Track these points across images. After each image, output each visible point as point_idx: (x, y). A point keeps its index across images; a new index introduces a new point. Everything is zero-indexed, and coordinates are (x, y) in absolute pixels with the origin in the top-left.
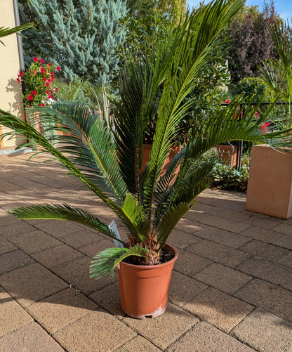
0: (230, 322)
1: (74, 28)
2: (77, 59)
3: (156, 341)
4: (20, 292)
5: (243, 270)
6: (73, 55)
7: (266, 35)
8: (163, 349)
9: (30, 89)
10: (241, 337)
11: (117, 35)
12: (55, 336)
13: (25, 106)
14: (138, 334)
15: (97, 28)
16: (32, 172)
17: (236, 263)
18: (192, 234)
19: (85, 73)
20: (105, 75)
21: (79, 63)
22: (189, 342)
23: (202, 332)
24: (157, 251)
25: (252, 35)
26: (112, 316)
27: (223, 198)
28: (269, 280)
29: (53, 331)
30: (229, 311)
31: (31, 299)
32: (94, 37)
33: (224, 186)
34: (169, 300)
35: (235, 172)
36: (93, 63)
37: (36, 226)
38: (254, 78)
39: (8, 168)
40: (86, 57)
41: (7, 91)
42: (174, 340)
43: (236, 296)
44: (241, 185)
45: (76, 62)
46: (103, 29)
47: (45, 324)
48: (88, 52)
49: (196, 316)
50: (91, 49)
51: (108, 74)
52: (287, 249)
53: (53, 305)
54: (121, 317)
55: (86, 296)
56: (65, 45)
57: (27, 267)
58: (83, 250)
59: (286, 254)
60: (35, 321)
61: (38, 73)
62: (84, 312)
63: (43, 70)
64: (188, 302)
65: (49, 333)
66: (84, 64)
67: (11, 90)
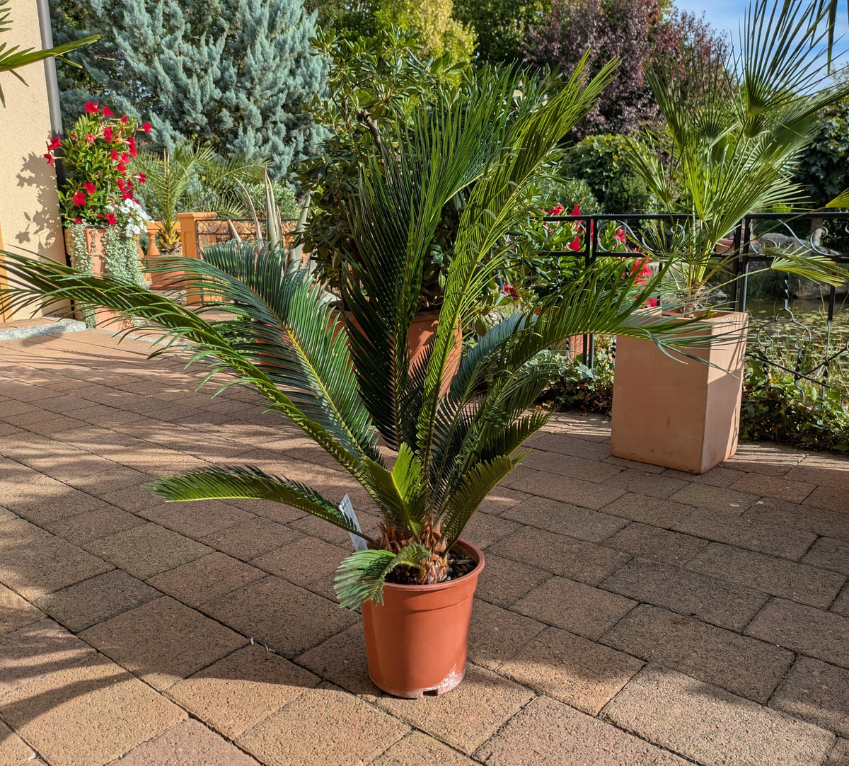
0: (599, 694)
1: (172, 22)
2: (181, 96)
3: (452, 740)
4: (145, 661)
5: (616, 587)
6: (170, 86)
7: (634, 33)
8: (469, 753)
9: (77, 179)
10: (622, 721)
11: (280, 37)
12: (241, 744)
13: (63, 220)
14: (414, 728)
15: (230, 20)
16: (98, 383)
17: (600, 574)
18: (498, 516)
19: (203, 129)
20: (251, 133)
21: (187, 105)
22: (518, 737)
23: (543, 717)
24: (442, 555)
25: (602, 32)
26: (352, 697)
27: (558, 430)
28: (672, 606)
29: (236, 734)
30: (592, 671)
31: (172, 673)
32: (221, 42)
33: (558, 402)
34: (469, 660)
35: (583, 370)
36: (221, 104)
37: (142, 513)
38: (610, 137)
39: (35, 374)
40: (202, 90)
41: (21, 184)
42: (487, 735)
43: (605, 641)
44: (597, 398)
45: (178, 103)
46: (244, 24)
47: (215, 720)
48: (209, 79)
49: (527, 686)
50: (215, 71)
51: (258, 130)
52: (705, 539)
53: (222, 682)
54: (372, 698)
55: (291, 660)
56: (149, 62)
57: (146, 607)
58: (262, 562)
59: (703, 550)
60: (192, 716)
61: (97, 141)
62: (292, 692)
63: (108, 132)
64: (508, 659)
65: (227, 739)
66: (200, 107)
67: (30, 181)
